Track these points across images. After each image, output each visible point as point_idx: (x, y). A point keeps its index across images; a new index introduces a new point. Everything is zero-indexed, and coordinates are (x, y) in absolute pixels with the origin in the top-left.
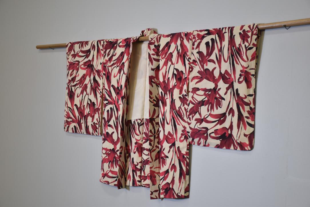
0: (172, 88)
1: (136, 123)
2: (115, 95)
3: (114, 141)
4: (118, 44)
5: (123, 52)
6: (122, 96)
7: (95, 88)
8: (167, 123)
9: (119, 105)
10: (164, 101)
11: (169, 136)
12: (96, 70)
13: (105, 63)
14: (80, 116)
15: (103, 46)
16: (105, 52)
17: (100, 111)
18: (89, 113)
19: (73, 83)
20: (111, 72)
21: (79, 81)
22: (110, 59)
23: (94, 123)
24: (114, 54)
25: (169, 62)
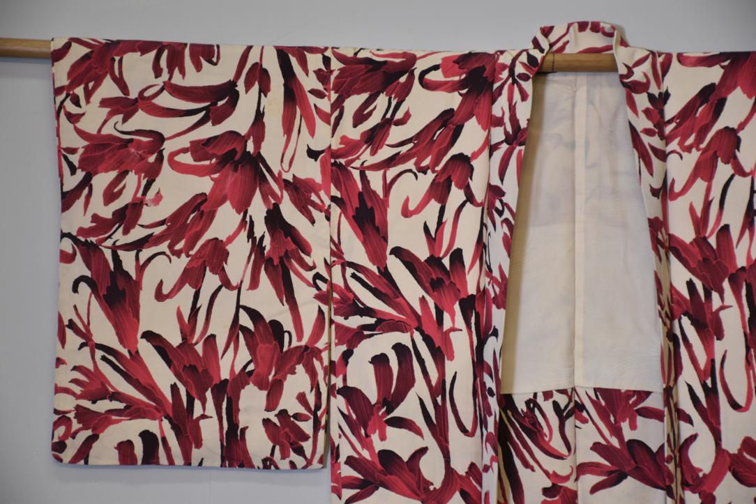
0: (751, 266)
1: (547, 407)
2: (421, 293)
3: (431, 488)
4: (417, 73)
5: (452, 110)
6: (463, 296)
7: (281, 258)
8: (735, 406)
9: (446, 336)
10: (709, 317)
11: (748, 457)
12: (286, 181)
13: (339, 149)
14: (185, 384)
15: (322, 76)
16: (338, 105)
17: (321, 360)
18: (251, 373)
19: (126, 232)
20: (380, 193)
21: (162, 223)
22: (374, 138)
23: (283, 414)
24: (399, 115)
25: (720, 164)
